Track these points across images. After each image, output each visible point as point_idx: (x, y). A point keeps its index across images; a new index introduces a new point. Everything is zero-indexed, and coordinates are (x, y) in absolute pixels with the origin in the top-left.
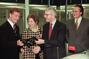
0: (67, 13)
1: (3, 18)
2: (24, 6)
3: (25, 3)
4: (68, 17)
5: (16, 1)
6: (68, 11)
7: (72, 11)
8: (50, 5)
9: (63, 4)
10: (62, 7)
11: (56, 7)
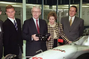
0: (58, 12)
1: (4, 15)
2: (22, 5)
3: (22, 3)
4: (59, 15)
5: (16, 0)
6: (58, 10)
7: (62, 10)
8: (44, 4)
9: (55, 4)
10: (54, 7)
11: (49, 6)
